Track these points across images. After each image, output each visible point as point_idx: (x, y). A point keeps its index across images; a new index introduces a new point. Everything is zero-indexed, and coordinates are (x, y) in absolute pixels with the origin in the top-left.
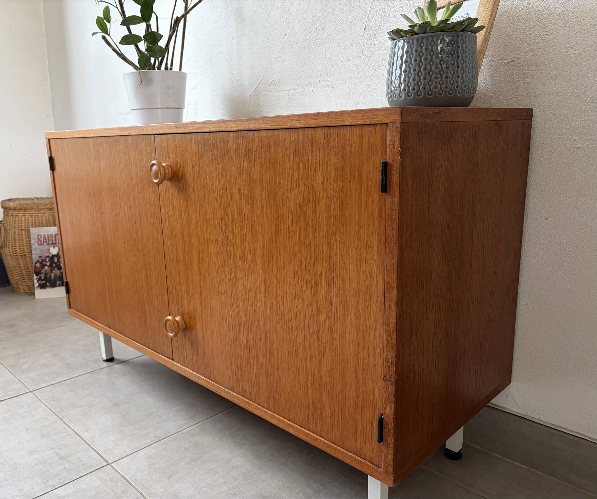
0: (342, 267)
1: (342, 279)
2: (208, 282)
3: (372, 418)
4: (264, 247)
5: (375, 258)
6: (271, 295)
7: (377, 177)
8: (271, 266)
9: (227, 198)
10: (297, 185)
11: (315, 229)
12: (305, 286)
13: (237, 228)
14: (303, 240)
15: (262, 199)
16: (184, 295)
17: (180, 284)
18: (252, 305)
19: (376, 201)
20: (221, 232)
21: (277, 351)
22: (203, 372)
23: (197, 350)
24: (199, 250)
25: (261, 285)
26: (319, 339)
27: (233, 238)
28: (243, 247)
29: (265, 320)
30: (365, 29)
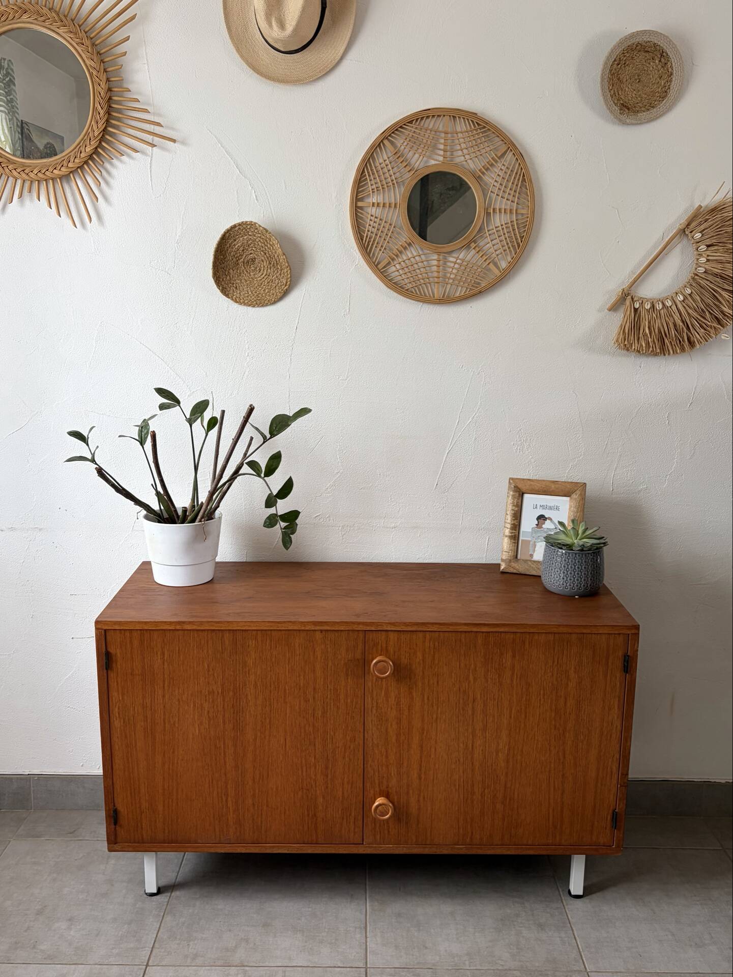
0: (589, 721)
1: (588, 729)
2: (433, 756)
3: (607, 815)
4: (511, 717)
5: (616, 712)
6: (516, 753)
7: (619, 663)
8: (518, 731)
9: (468, 684)
10: (551, 670)
11: (566, 699)
12: (553, 740)
13: (479, 706)
14: (554, 707)
15: (512, 681)
16: (393, 774)
17: (387, 766)
18: (492, 765)
19: (618, 678)
20: (457, 710)
21: (518, 795)
22: (414, 840)
23: (407, 823)
24: (423, 729)
25: (505, 747)
26: (563, 775)
27: (473, 714)
28: (485, 720)
29: (507, 774)
30: (437, 485)
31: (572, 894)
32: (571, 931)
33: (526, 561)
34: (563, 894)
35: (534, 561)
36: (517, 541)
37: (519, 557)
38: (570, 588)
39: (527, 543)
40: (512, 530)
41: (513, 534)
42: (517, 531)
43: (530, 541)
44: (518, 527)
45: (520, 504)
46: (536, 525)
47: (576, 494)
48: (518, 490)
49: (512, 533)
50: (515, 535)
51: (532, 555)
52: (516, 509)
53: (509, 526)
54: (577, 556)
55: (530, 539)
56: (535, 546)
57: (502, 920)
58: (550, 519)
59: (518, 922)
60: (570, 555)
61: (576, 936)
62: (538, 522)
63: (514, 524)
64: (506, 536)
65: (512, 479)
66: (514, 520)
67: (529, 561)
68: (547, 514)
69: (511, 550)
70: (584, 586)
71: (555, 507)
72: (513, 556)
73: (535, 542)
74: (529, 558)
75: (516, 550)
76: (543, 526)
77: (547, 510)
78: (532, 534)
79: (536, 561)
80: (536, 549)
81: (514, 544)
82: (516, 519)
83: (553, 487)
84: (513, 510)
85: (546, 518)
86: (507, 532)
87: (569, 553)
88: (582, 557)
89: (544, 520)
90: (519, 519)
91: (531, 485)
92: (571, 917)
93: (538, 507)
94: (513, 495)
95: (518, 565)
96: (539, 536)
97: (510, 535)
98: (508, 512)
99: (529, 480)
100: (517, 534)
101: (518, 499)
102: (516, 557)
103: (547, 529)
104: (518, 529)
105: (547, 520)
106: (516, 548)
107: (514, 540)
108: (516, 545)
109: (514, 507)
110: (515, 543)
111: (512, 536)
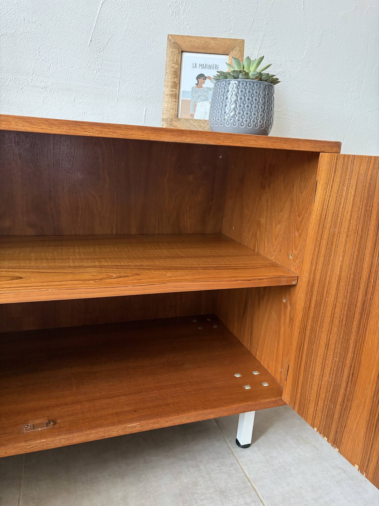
30: (91, 41)
31: (241, 445)
32: (254, 492)
33: (187, 120)
34: (231, 444)
35: (196, 120)
36: (177, 100)
37: (179, 117)
38: (246, 124)
39: (187, 102)
40: (173, 88)
41: (173, 93)
42: (178, 90)
43: (189, 101)
44: (178, 85)
45: (179, 62)
46: (196, 84)
47: (236, 51)
48: (178, 47)
49: (172, 91)
50: (176, 94)
51: (192, 115)
52: (176, 66)
53: (170, 84)
54: (255, 85)
55: (190, 99)
56: (195, 106)
57: (180, 495)
58: (209, 78)
59: (198, 493)
60: (248, 85)
61: (261, 498)
62: (198, 82)
63: (174, 82)
64: (167, 95)
65: (171, 35)
66: (174, 78)
67: (191, 119)
68: (207, 73)
69: (173, 109)
70: (260, 122)
71: (214, 66)
72: (175, 115)
73: (195, 102)
74: (191, 118)
75: (177, 109)
76: (203, 85)
77: (206, 70)
78: (192, 94)
79: (198, 120)
80: (196, 109)
81: (174, 103)
82: (177, 77)
83: (213, 43)
84: (173, 67)
85: (206, 77)
86: (167, 91)
87: (247, 83)
88: (260, 87)
89: (204, 79)
90: (179, 78)
91: (191, 41)
92: (249, 474)
93: (198, 66)
94: (172, 52)
95: (179, 124)
96: (199, 96)
97: (171, 93)
98: (168, 71)
99: (188, 36)
100: (178, 93)
101: (178, 56)
102: (177, 117)
103: (207, 88)
104: (178, 88)
105: (207, 79)
106: (177, 107)
107: (175, 99)
108: (177, 103)
109: (174, 65)
110: (176, 101)
111: (173, 94)
